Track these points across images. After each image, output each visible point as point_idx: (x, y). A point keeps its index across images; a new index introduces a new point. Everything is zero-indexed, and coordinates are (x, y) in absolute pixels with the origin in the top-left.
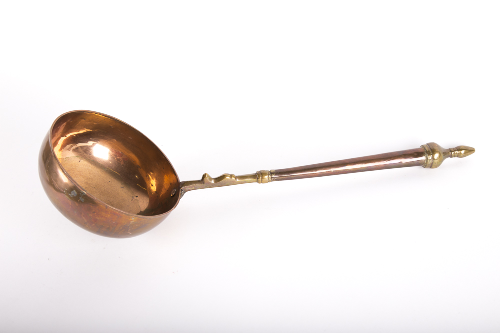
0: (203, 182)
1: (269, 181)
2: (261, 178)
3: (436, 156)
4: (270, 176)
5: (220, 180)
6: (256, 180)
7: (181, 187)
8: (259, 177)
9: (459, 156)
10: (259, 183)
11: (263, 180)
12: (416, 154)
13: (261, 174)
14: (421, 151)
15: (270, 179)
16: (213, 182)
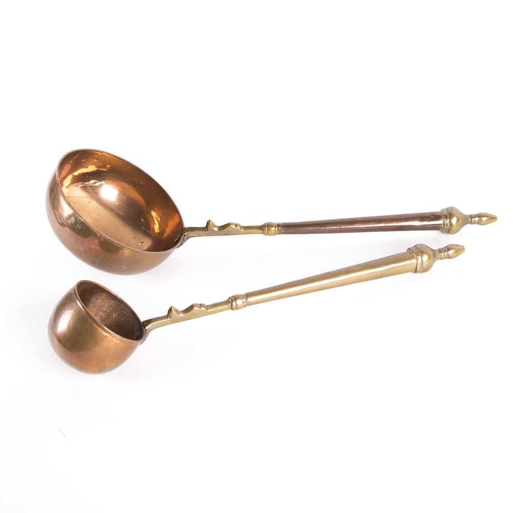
0: (206, 229)
1: (275, 234)
2: (267, 229)
3: (454, 221)
4: (277, 229)
5: (224, 229)
6: (261, 231)
7: (185, 233)
8: (265, 228)
9: (479, 223)
10: (265, 235)
11: (269, 232)
12: (432, 217)
13: (268, 225)
14: (439, 214)
15: (277, 231)
16: (216, 229)
